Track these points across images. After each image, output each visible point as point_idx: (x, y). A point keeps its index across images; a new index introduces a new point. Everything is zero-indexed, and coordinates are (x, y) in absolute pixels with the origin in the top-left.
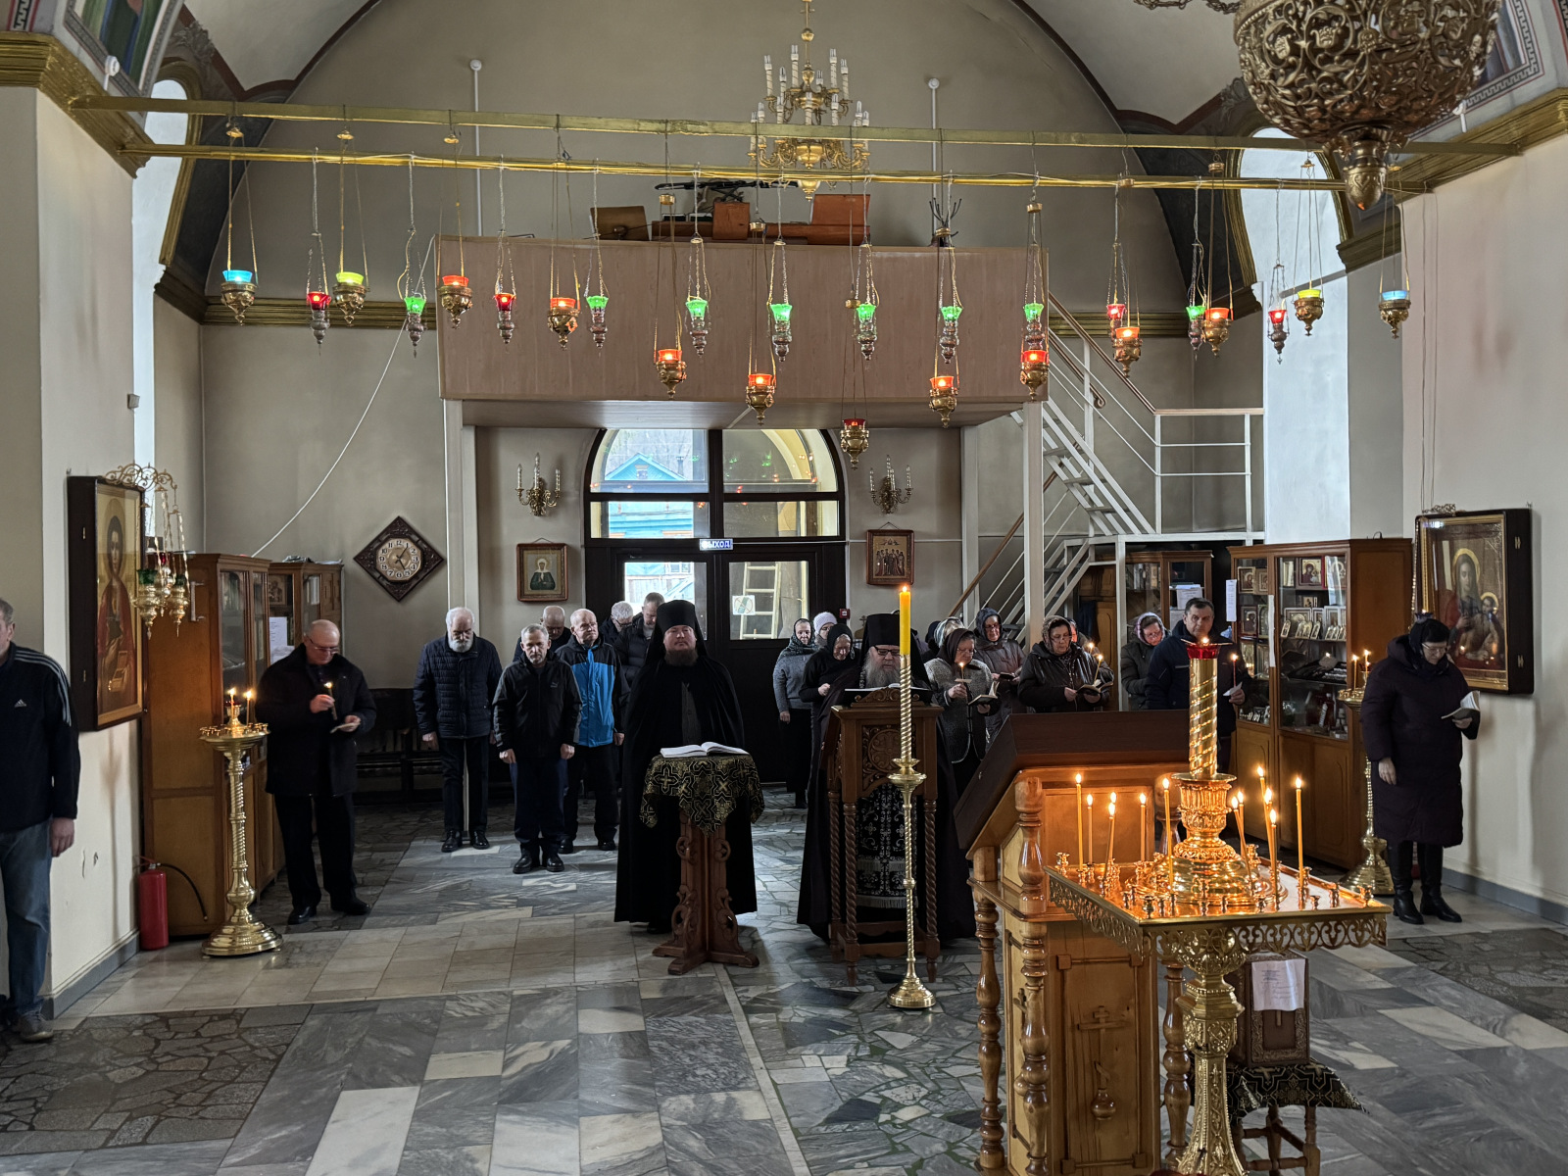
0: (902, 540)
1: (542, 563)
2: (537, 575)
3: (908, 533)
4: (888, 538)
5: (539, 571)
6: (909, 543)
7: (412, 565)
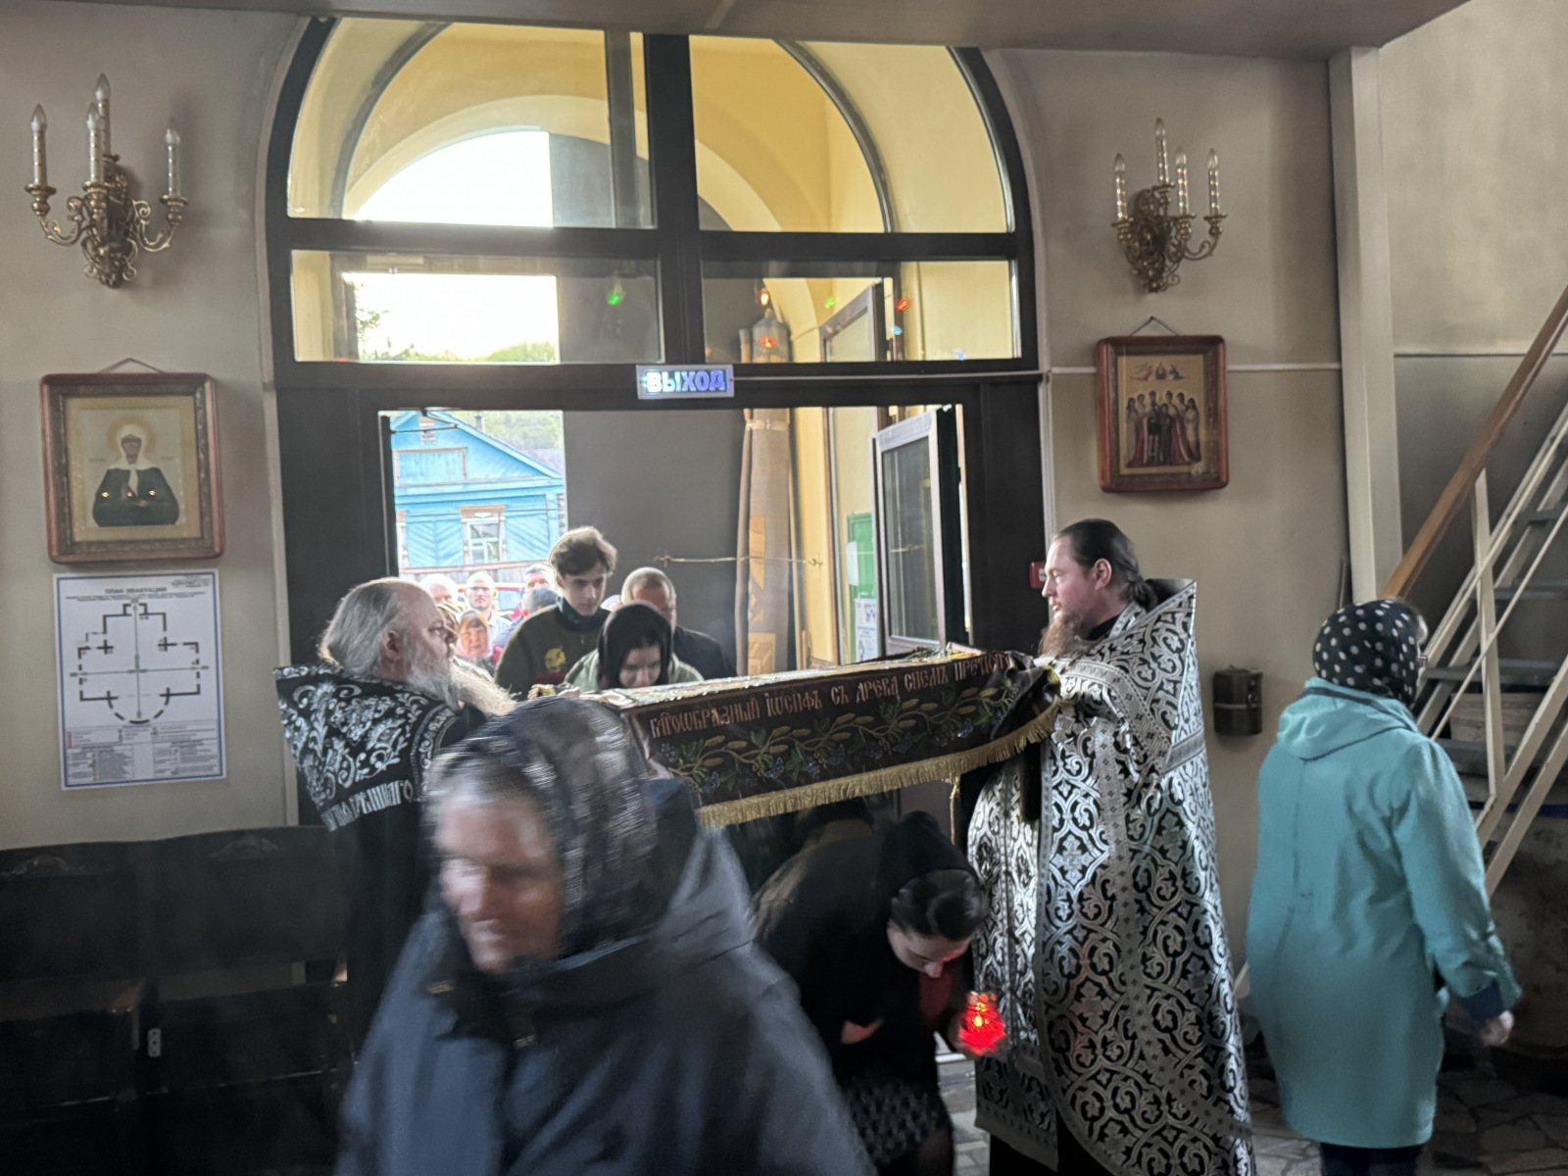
0: (1192, 366)
2: (116, 478)
3: (1209, 346)
4: (1156, 362)
5: (122, 464)
6: (1214, 377)
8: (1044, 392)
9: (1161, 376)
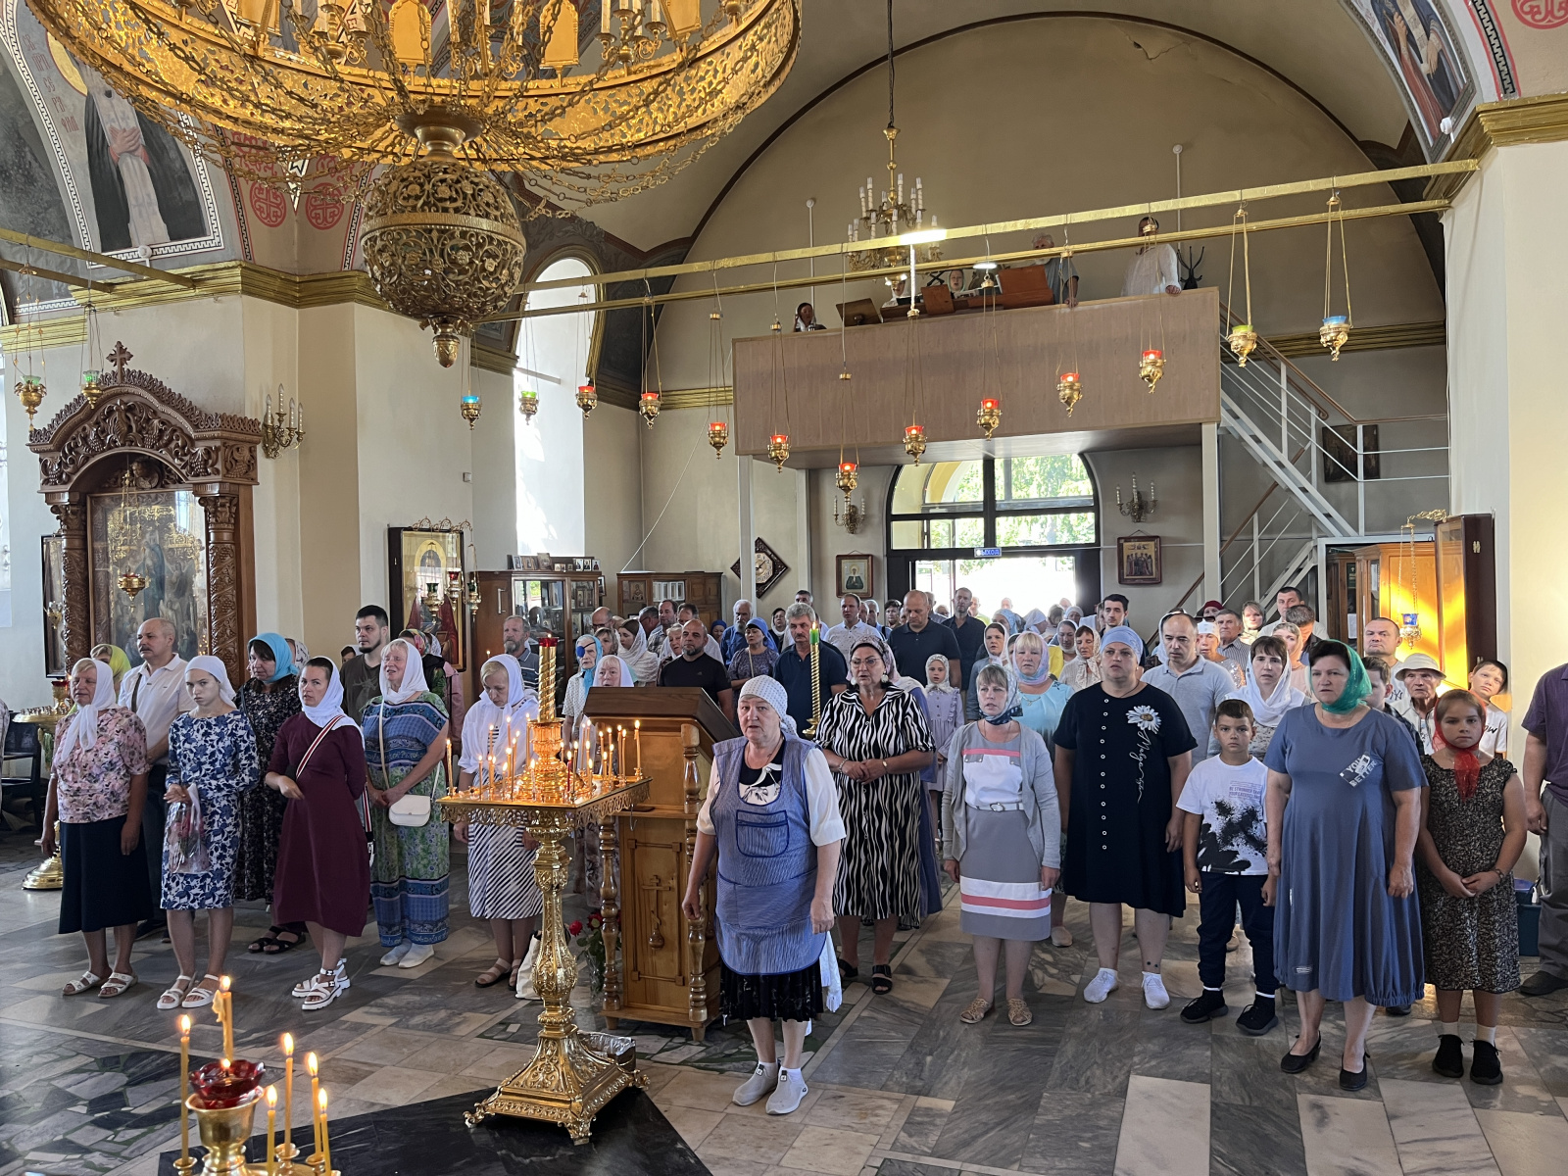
0: (1150, 545)
1: (854, 569)
2: (850, 578)
3: (1158, 539)
4: (1138, 543)
5: (851, 575)
6: (1157, 547)
7: (767, 572)
8: (1101, 552)
9: (1139, 548)
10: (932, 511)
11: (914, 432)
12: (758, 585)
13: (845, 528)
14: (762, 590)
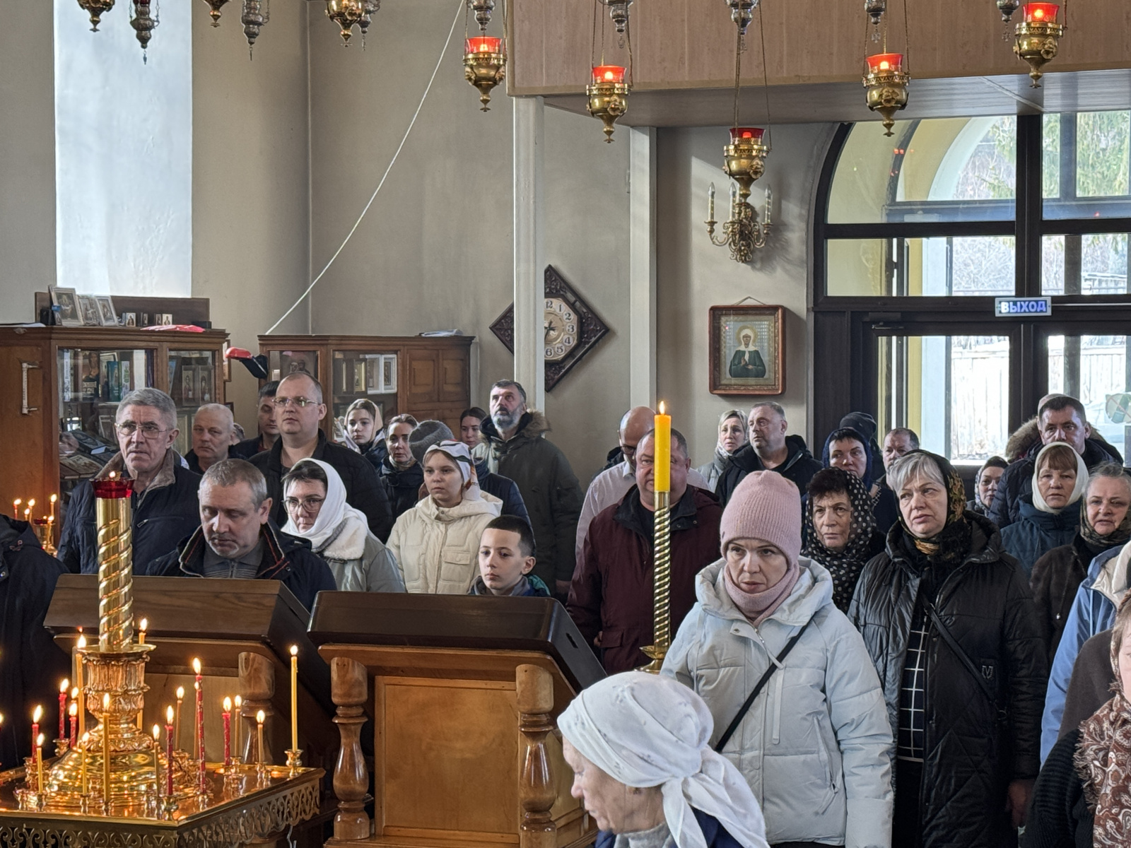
1: (746, 337)
2: (739, 354)
5: (742, 348)
7: (566, 338)
10: (908, 219)
11: (884, 65)
12: (549, 365)
13: (728, 252)
14: (556, 373)
